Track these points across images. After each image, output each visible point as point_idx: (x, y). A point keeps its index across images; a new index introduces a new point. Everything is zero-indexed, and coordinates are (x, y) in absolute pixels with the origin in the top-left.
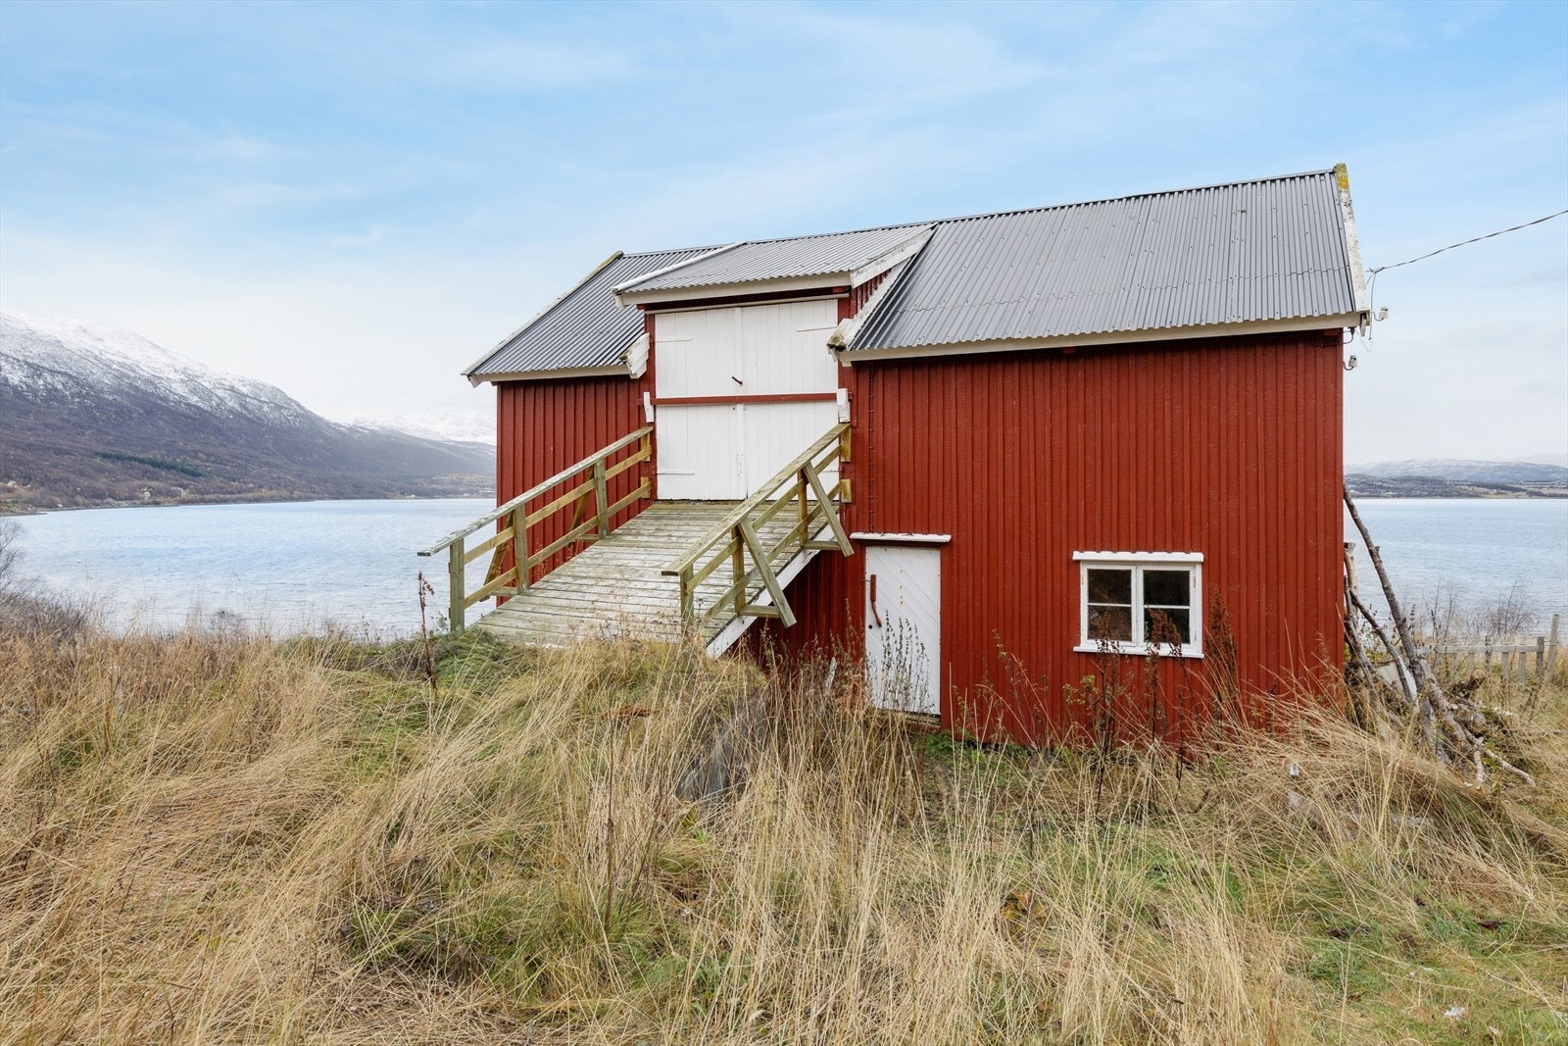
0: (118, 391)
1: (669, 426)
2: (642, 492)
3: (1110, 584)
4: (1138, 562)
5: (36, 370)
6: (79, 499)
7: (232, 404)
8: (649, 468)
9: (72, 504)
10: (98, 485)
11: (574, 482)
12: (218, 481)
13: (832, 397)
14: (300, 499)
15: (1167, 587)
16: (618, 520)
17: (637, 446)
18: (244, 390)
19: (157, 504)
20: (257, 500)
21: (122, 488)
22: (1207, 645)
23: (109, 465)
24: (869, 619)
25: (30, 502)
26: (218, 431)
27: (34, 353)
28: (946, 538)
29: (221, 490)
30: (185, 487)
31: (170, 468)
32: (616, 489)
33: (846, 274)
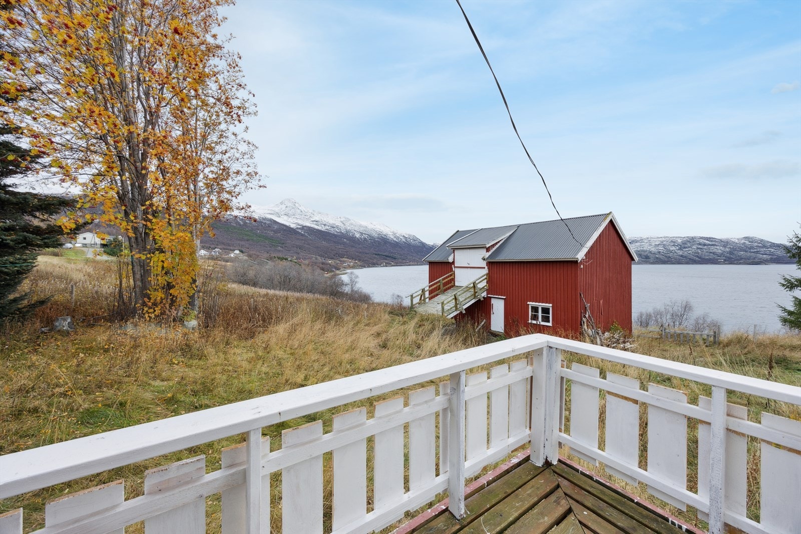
0: (378, 238)
1: (457, 272)
2: (452, 284)
3: (535, 309)
4: (541, 305)
5: (362, 234)
6: (370, 265)
7: (404, 240)
8: (453, 280)
9: (369, 266)
10: (374, 262)
11: (436, 283)
12: (400, 260)
13: (484, 268)
14: (420, 265)
15: (546, 311)
16: (446, 290)
17: (451, 275)
18: (406, 236)
19: (386, 266)
20: (409, 265)
21: (379, 262)
22: (553, 324)
23: (376, 256)
24: (492, 313)
25: (360, 266)
26: (400, 247)
27: (361, 230)
28: (505, 297)
29: (401, 263)
30: (393, 262)
31: (389, 257)
32: (445, 284)
33: (485, 245)
